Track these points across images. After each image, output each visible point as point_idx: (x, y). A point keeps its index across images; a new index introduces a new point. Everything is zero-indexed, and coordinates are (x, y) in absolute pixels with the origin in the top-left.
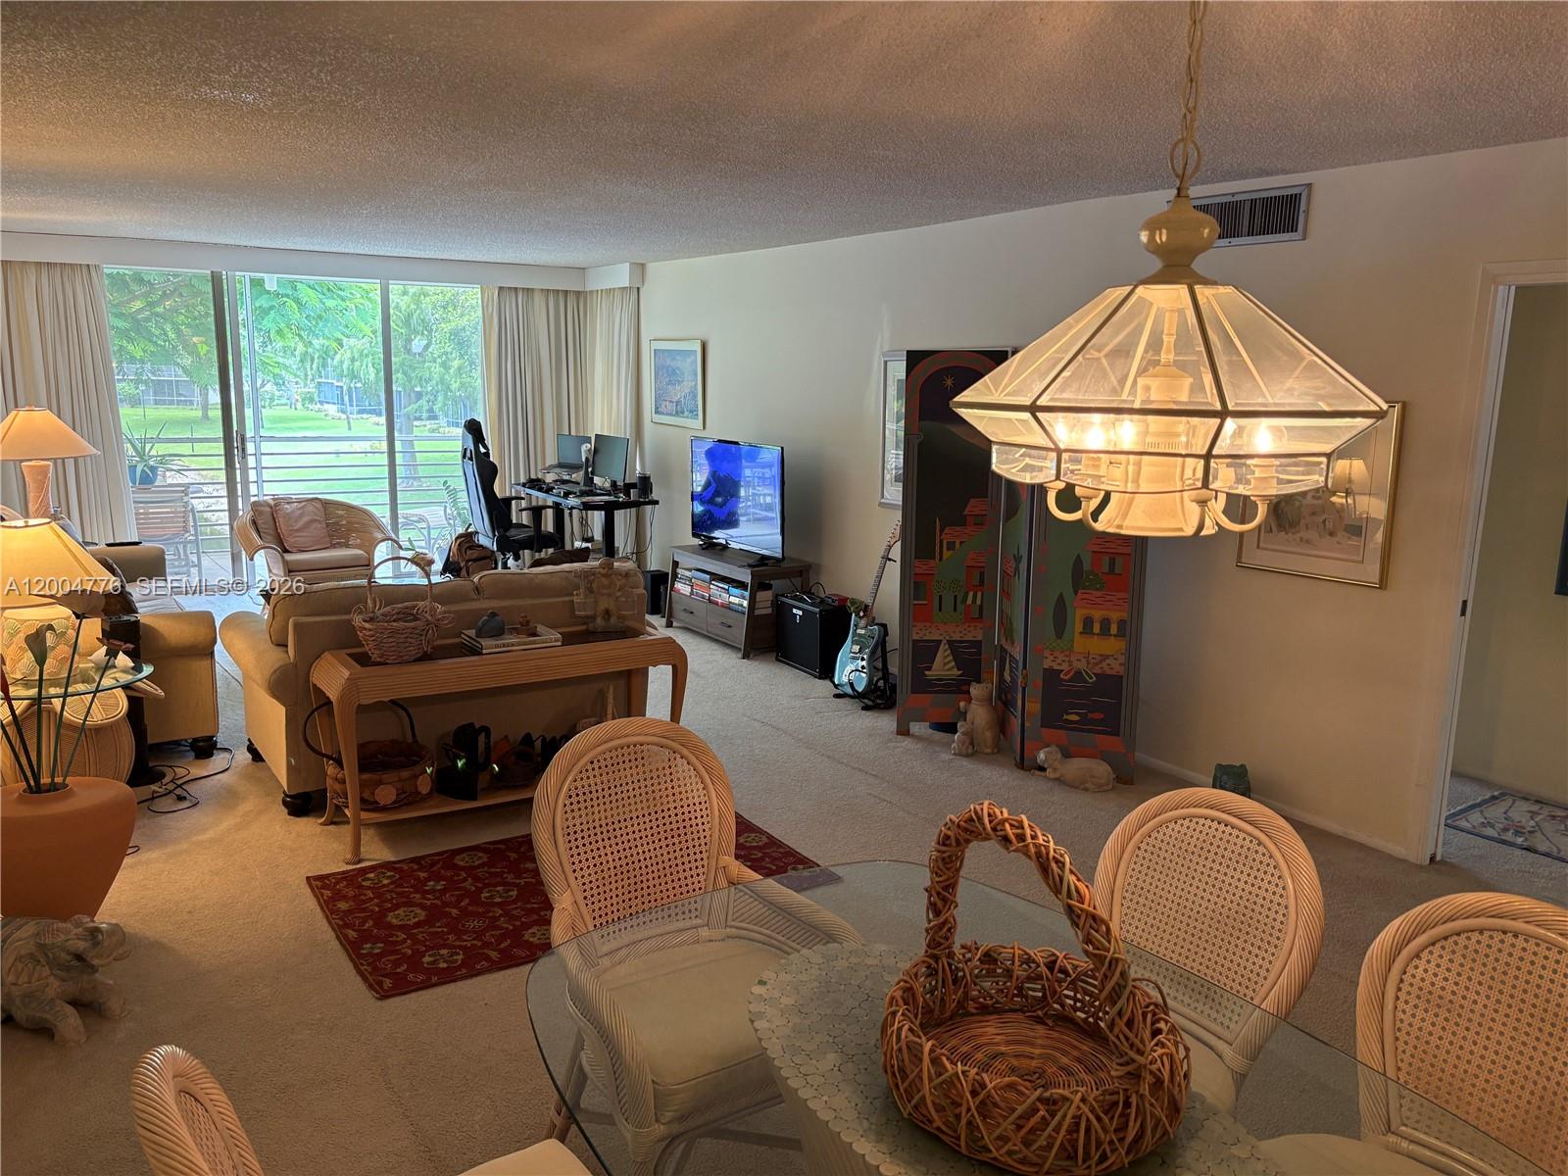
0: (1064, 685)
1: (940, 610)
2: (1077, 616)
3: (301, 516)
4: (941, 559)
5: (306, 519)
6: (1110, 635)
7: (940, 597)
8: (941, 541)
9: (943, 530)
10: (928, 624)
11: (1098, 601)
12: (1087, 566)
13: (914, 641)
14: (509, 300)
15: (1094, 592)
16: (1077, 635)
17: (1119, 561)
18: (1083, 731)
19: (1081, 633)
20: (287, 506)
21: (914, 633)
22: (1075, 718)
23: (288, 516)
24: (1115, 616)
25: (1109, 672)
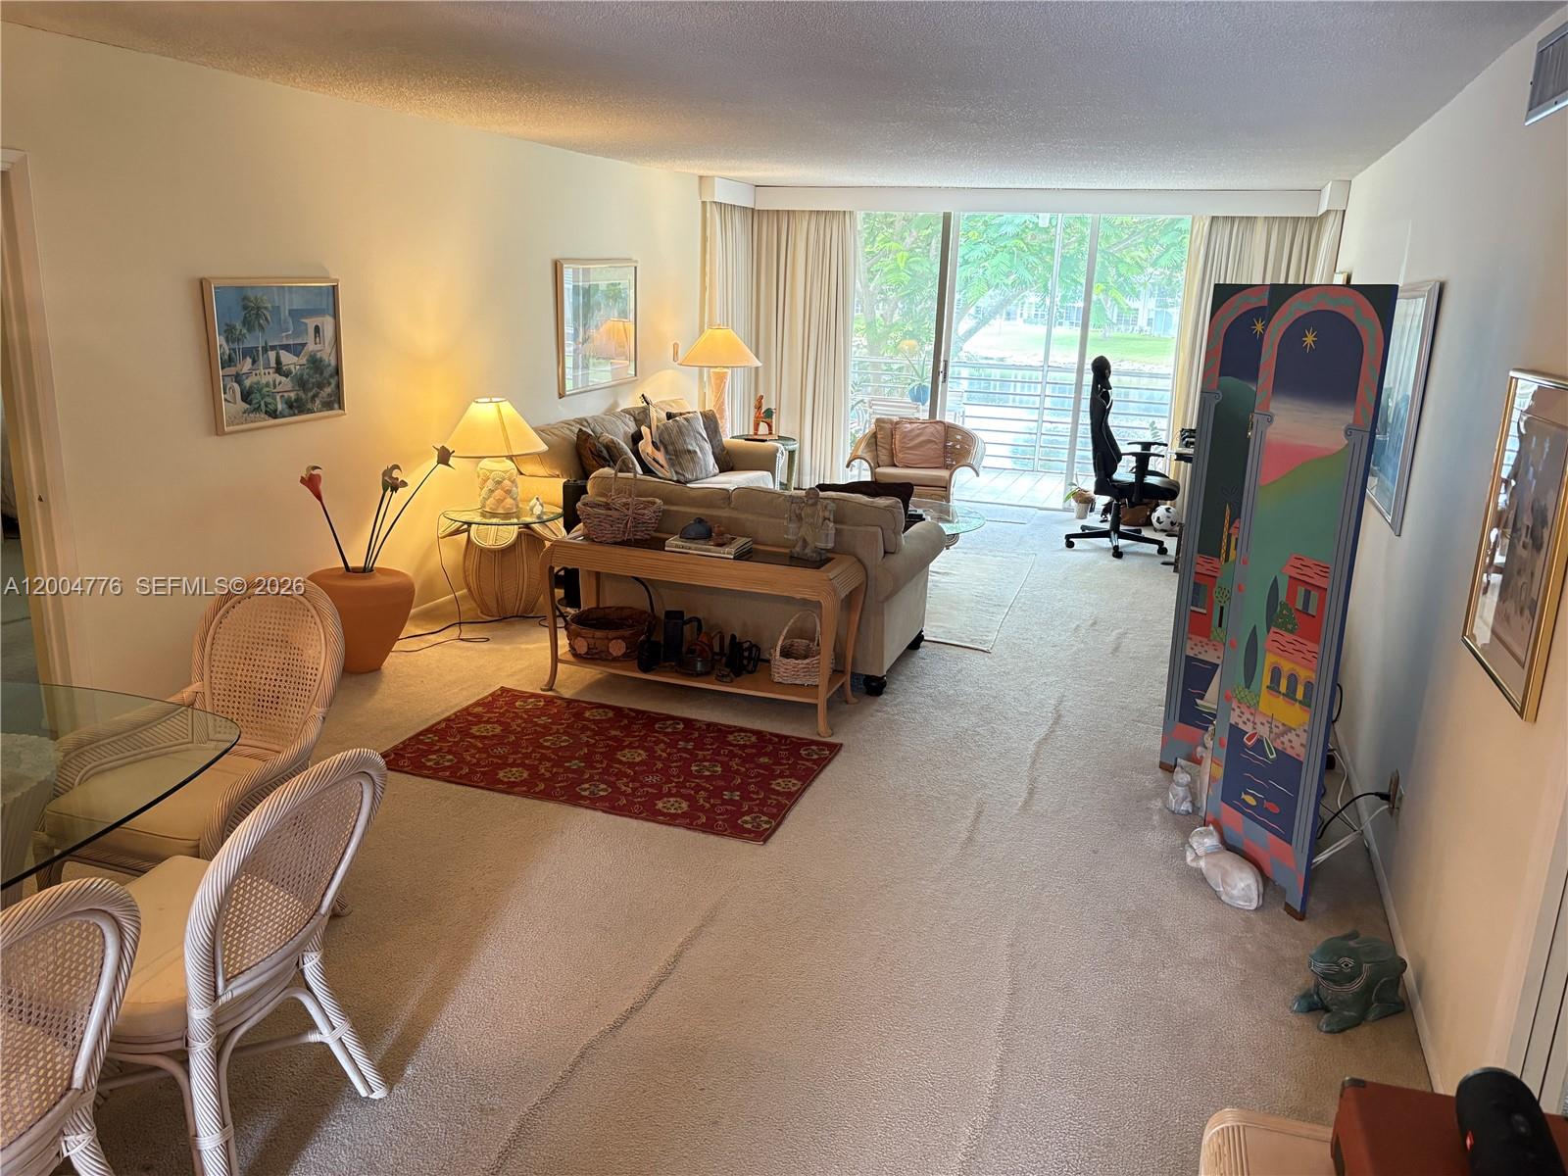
0: (1248, 754)
1: (1220, 625)
2: (1268, 660)
3: (919, 435)
4: (1227, 560)
5: (921, 439)
6: (1296, 700)
7: (1222, 608)
8: (1229, 536)
9: (1233, 522)
10: (1205, 640)
11: (1290, 648)
12: (1282, 596)
13: (1187, 656)
14: (1223, 232)
15: (1286, 634)
16: (1264, 687)
17: (1315, 595)
18: (1254, 819)
19: (1268, 687)
20: (908, 425)
21: (1188, 647)
22: (1252, 801)
23: (905, 435)
24: (1304, 674)
25: (1289, 752)
